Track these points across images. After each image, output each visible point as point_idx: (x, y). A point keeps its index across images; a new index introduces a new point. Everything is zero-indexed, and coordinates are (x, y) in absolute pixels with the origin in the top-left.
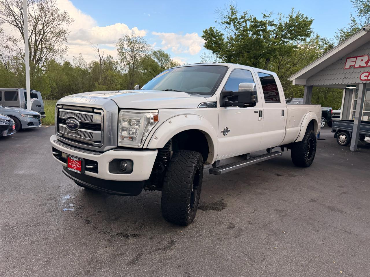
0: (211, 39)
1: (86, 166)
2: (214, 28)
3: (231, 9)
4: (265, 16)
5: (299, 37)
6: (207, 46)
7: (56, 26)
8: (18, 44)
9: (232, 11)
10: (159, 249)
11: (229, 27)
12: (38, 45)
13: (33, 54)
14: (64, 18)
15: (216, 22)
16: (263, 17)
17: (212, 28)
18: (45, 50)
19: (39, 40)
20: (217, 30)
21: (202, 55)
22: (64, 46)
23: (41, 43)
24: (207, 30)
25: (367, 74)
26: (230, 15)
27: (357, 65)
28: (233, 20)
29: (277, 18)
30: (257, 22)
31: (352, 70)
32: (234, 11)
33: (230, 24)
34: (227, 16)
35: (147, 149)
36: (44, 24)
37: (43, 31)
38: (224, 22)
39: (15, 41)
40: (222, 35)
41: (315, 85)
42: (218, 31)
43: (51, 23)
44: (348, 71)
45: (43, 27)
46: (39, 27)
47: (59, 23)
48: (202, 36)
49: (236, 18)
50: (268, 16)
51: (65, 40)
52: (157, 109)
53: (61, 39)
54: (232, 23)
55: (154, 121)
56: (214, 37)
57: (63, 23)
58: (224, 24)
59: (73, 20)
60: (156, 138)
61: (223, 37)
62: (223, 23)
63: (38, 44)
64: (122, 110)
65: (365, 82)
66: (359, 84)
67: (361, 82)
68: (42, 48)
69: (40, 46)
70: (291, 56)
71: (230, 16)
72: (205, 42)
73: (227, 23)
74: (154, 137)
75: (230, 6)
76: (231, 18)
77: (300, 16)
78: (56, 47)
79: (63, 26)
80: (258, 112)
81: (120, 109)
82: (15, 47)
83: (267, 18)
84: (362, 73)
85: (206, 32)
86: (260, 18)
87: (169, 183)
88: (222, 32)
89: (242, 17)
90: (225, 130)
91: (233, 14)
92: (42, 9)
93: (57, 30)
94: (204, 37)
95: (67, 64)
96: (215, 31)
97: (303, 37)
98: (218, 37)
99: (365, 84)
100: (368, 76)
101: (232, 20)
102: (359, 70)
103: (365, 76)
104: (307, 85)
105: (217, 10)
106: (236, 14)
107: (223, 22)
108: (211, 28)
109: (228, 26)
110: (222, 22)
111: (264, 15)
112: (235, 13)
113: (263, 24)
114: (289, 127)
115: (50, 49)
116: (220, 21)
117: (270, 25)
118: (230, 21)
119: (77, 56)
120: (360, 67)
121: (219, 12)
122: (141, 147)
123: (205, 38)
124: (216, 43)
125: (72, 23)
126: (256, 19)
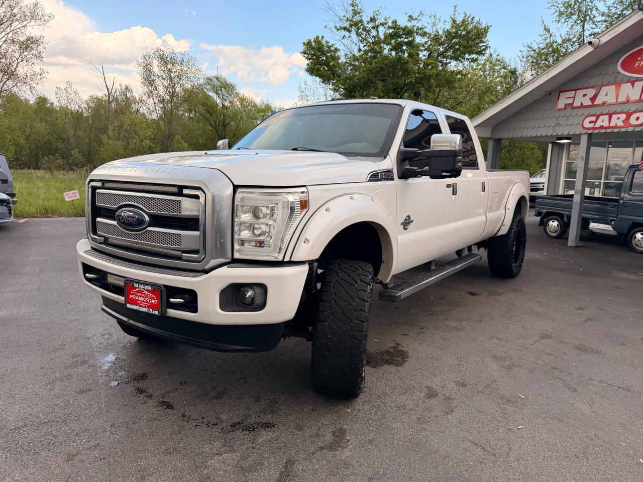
0: (318, 57)
1: (171, 300)
2: (323, 37)
3: (352, 5)
4: (411, 18)
5: (467, 56)
6: (312, 70)
7: (18, 30)
9: (353, 8)
10: (322, 448)
11: (349, 37)
14: (34, 13)
15: (325, 27)
16: (408, 20)
17: (320, 39)
20: (327, 42)
21: (300, 86)
22: (37, 69)
24: (310, 41)
25: (594, 119)
26: (349, 15)
27: (577, 104)
28: (356, 24)
29: (428, 23)
30: (399, 29)
31: (568, 111)
32: (356, 9)
33: (349, 31)
34: (344, 17)
35: (291, 263)
38: (340, 27)
40: (336, 50)
41: (506, 137)
42: (330, 44)
43: (8, 23)
44: (562, 113)
47: (25, 23)
48: (302, 51)
49: (361, 21)
50: (416, 19)
51: (39, 56)
52: (305, 186)
53: (30, 55)
54: (353, 29)
55: (301, 209)
56: (323, 53)
57: (33, 23)
59: (51, 16)
60: (307, 241)
61: (339, 54)
62: (338, 30)
64: (240, 190)
65: (590, 132)
66: (580, 135)
67: (585, 131)
70: (454, 88)
71: (351, 18)
72: (307, 62)
73: (345, 29)
74: (302, 239)
76: (351, 21)
77: (470, 20)
78: (22, 70)
79: (33, 30)
80: (451, 187)
81: (236, 187)
83: (414, 23)
84: (585, 117)
85: (309, 44)
86: (403, 23)
87: (326, 323)
88: (337, 46)
89: (372, 20)
90: (406, 220)
91: (355, 13)
93: (22, 38)
94: (305, 53)
95: (42, 101)
96: (324, 42)
97: (474, 56)
98: (329, 54)
99: (590, 135)
100: (595, 122)
102: (581, 111)
103: (591, 122)
104: (494, 138)
105: (327, 6)
106: (361, 14)
107: (338, 28)
108: (318, 37)
109: (347, 34)
110: (336, 27)
111: (410, 16)
112: (359, 13)
113: (409, 32)
114: (491, 210)
115: (9, 73)
116: (331, 25)
117: (420, 35)
118: (351, 26)
119: (63, 86)
120: (582, 106)
121: (330, 9)
122: (280, 258)
123: (306, 56)
124: (327, 63)
125: (49, 24)
126: (396, 22)
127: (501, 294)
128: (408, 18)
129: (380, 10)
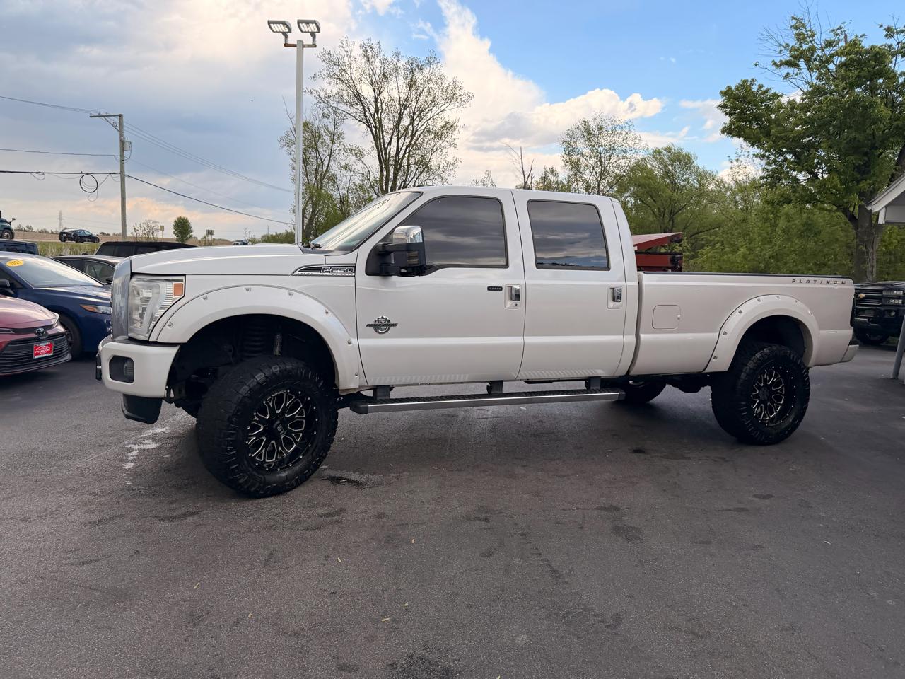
2: (753, 80)
3: (796, 28)
4: (890, 32)
6: (729, 131)
7: (437, 116)
8: (366, 159)
9: (797, 31)
11: (797, 74)
12: (403, 158)
13: (391, 177)
14: (453, 95)
15: (756, 65)
16: (886, 36)
17: (749, 83)
18: (413, 168)
19: (404, 148)
20: (760, 87)
22: (450, 159)
23: (406, 155)
24: (729, 88)
26: (793, 42)
28: (802, 55)
32: (804, 31)
33: (796, 66)
34: (787, 45)
36: (414, 113)
37: (413, 128)
38: (781, 61)
39: (359, 154)
40: (776, 96)
42: (765, 89)
45: (413, 120)
46: (406, 121)
47: (443, 107)
48: (719, 104)
49: (812, 49)
51: (452, 145)
52: (185, 275)
53: (445, 143)
54: (802, 63)
56: (753, 104)
57: (452, 106)
58: (782, 67)
59: (471, 96)
61: (779, 101)
62: (778, 66)
63: (401, 156)
68: (408, 165)
69: (405, 161)
71: (798, 45)
72: (727, 120)
73: (789, 64)
75: (793, 18)
76: (797, 50)
78: (434, 163)
79: (451, 114)
80: (501, 290)
81: (133, 275)
82: (359, 167)
85: (727, 93)
88: (777, 89)
89: (829, 44)
90: (378, 321)
91: (801, 38)
92: (411, 84)
93: (439, 124)
94: (723, 106)
96: (755, 88)
101: (800, 56)
105: (765, 33)
106: (812, 39)
107: (778, 64)
108: (744, 82)
109: (791, 70)
110: (774, 64)
112: (810, 37)
114: (654, 329)
115: (424, 165)
116: (769, 61)
118: (795, 57)
119: (479, 178)
121: (771, 37)
122: (147, 339)
123: (728, 110)
125: (468, 105)
127: (689, 458)
128: (885, 33)
129: (842, 26)
